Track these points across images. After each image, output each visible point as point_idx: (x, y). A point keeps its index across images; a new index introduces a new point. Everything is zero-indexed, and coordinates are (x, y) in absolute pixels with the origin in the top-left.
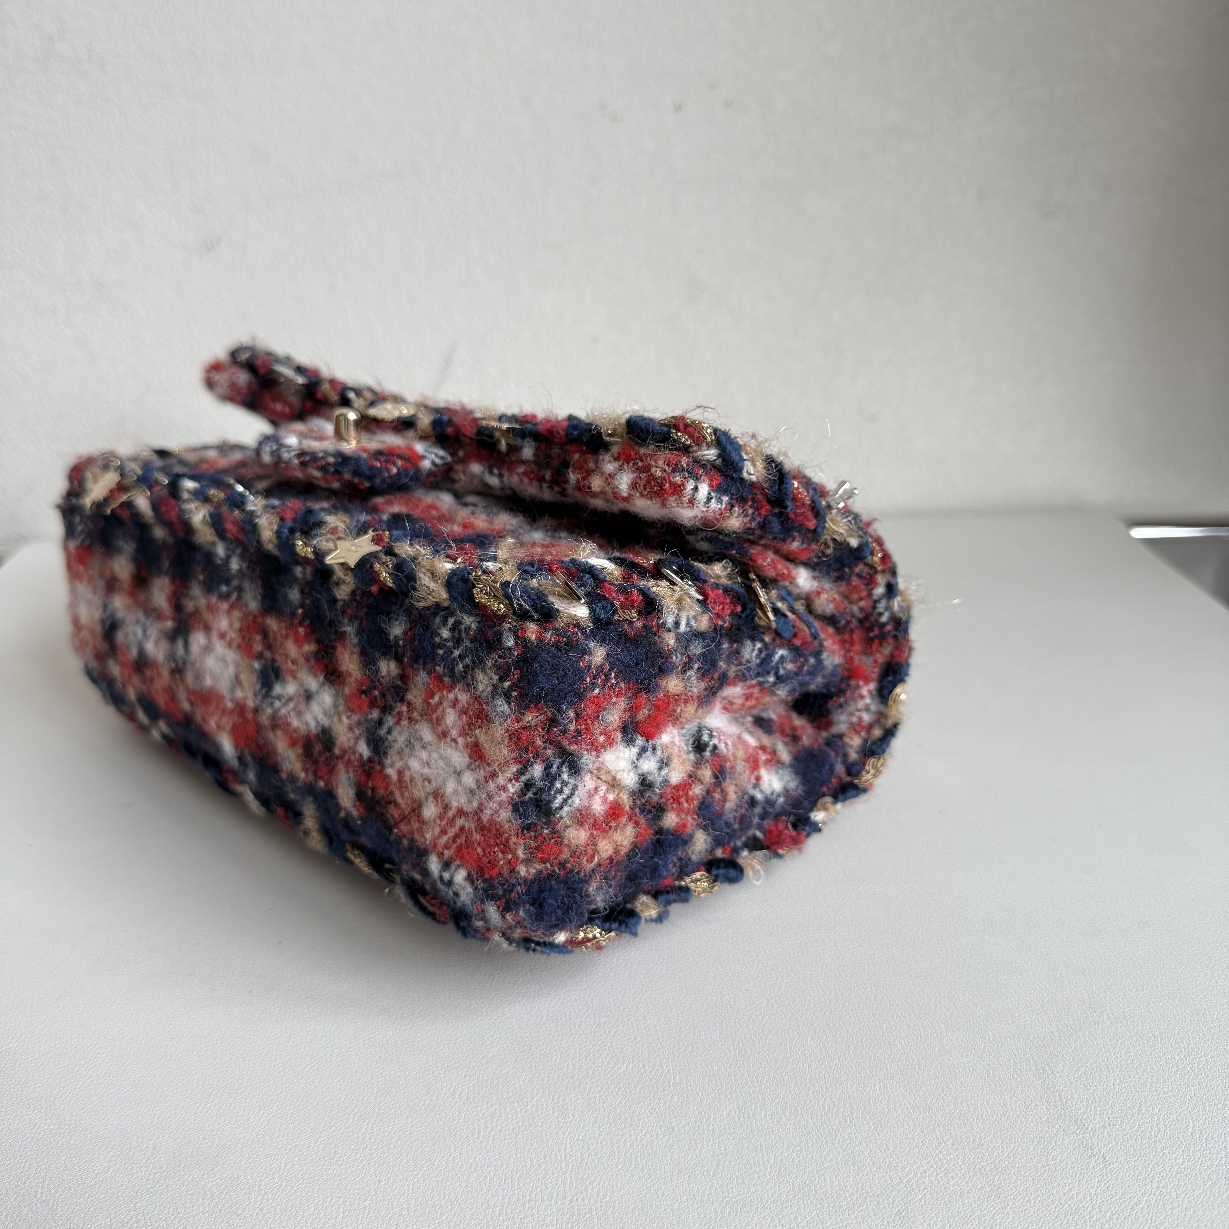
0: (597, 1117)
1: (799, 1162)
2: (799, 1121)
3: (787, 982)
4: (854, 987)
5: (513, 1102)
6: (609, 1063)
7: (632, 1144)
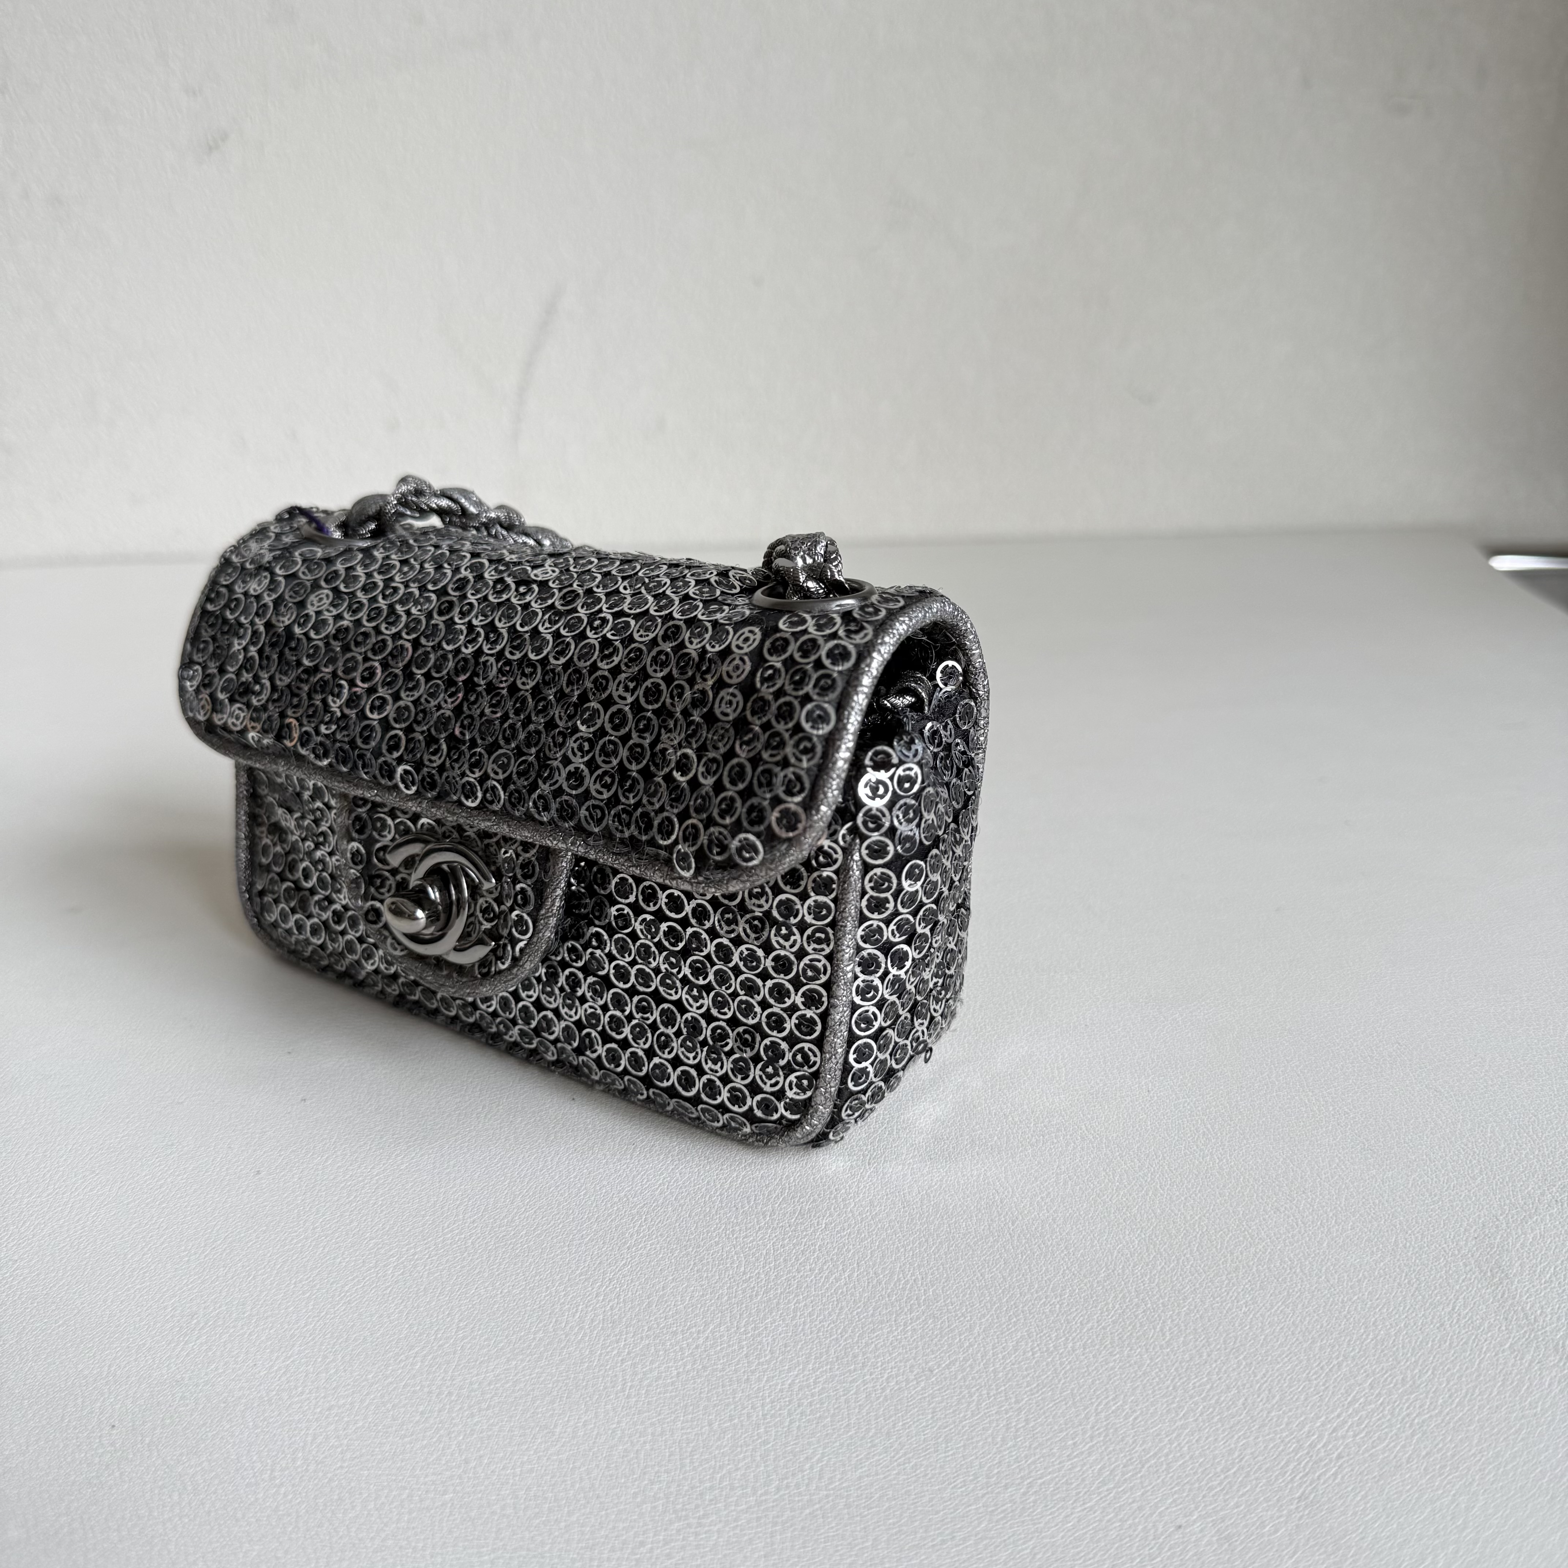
0: (810, 1353)
1: (1136, 1419)
2: (1129, 1356)
3: (1083, 1149)
4: (1185, 1154)
5: (675, 1333)
6: (821, 1270)
7: (868, 1397)
